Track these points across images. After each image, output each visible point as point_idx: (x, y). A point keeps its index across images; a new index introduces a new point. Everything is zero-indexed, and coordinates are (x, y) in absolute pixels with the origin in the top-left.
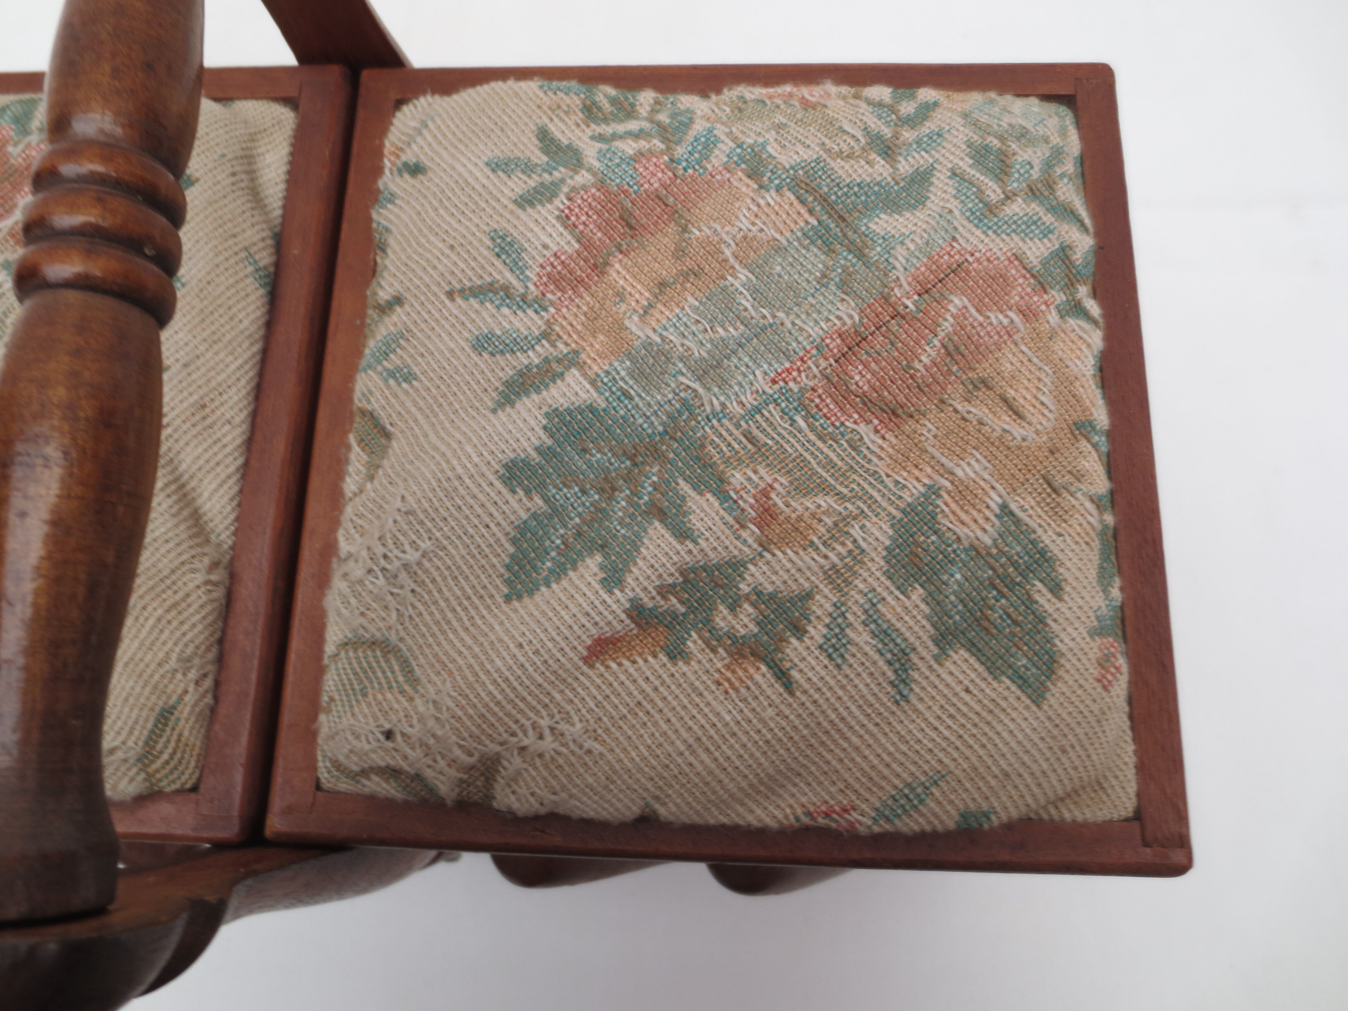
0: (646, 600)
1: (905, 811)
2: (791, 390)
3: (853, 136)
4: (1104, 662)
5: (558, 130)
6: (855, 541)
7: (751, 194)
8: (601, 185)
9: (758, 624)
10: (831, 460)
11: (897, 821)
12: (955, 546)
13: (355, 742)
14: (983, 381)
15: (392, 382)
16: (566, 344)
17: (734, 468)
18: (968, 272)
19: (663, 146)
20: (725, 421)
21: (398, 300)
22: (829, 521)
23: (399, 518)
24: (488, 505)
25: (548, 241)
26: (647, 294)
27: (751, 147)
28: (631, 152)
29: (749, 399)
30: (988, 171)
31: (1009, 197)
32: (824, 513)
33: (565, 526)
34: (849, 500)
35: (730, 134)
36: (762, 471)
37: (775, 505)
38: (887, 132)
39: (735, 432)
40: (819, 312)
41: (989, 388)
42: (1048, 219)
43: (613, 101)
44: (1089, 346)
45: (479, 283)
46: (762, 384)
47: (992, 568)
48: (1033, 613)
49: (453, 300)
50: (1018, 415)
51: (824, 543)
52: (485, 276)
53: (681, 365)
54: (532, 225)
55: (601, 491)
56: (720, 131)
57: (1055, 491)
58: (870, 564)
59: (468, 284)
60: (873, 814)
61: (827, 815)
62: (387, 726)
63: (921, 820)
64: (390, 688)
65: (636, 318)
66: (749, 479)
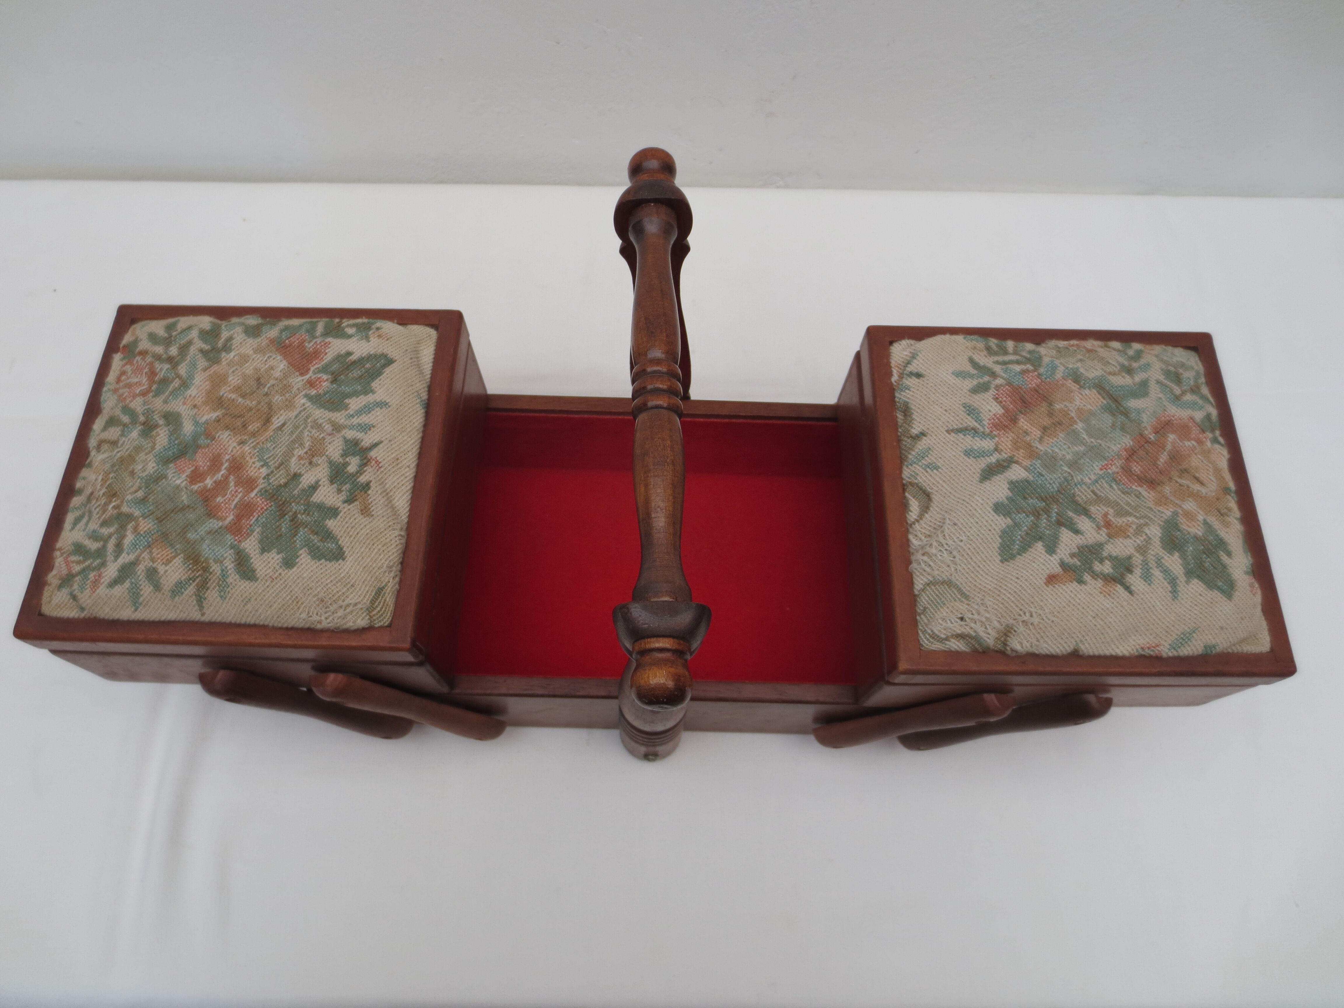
0: (1065, 559)
1: (1182, 644)
2: (1109, 473)
3: (1114, 365)
4: (1251, 585)
5: (977, 358)
6: (1146, 534)
7: (1078, 390)
8: (1009, 384)
9: (1112, 568)
10: (1129, 503)
11: (1179, 650)
12: (1188, 536)
13: (944, 624)
14: (1185, 470)
15: (928, 470)
16: (1006, 453)
17: (1090, 505)
18: (1173, 424)
19: (1032, 368)
20: (1083, 486)
21: (923, 434)
22: (1134, 527)
23: (949, 527)
24: (990, 521)
25: (991, 409)
26: (1039, 432)
27: (1071, 369)
28: (1019, 370)
29: (1093, 477)
30: (1172, 381)
31: (1184, 393)
32: (1131, 523)
33: (1020, 530)
34: (1140, 518)
35: (1061, 363)
36: (1103, 507)
37: (1110, 520)
38: (1126, 363)
39: (1088, 490)
40: (1115, 441)
41: (1188, 473)
42: (1200, 402)
43: (997, 345)
44: (1224, 456)
45: (961, 426)
46: (1097, 470)
47: (1203, 546)
48: (1221, 564)
49: (950, 434)
50: (1202, 484)
51: (1133, 535)
52: (964, 423)
53: (1061, 462)
54: (982, 402)
55: (1034, 515)
56: (1057, 362)
57: (1222, 515)
58: (1154, 544)
59: (956, 427)
60: (1168, 647)
61: (1149, 648)
62: (960, 616)
63: (1189, 648)
64: (955, 600)
65: (1037, 443)
66: (1097, 510)
